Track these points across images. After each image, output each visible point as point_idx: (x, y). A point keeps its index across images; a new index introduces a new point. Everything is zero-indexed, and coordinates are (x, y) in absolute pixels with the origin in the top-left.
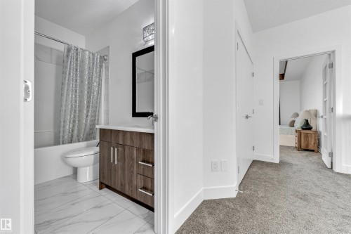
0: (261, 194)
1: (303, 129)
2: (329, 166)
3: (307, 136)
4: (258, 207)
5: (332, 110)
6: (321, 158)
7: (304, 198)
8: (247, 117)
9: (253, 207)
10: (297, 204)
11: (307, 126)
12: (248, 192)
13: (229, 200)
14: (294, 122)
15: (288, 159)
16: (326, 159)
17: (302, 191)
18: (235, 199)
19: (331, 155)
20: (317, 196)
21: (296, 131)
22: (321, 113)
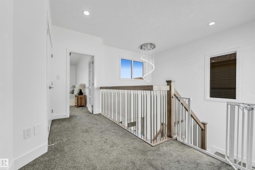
0: (65, 140)
1: (79, 95)
2: (91, 112)
3: (81, 98)
4: (66, 149)
5: (93, 84)
6: (87, 109)
7: (86, 131)
8: (50, 88)
9: (63, 151)
10: (85, 136)
11: (81, 93)
12: (56, 143)
13: (43, 156)
14: (73, 91)
15: (74, 113)
16: (90, 109)
17: (85, 128)
18: (47, 153)
19: (92, 106)
20: (91, 128)
21: (76, 96)
22: (87, 86)
